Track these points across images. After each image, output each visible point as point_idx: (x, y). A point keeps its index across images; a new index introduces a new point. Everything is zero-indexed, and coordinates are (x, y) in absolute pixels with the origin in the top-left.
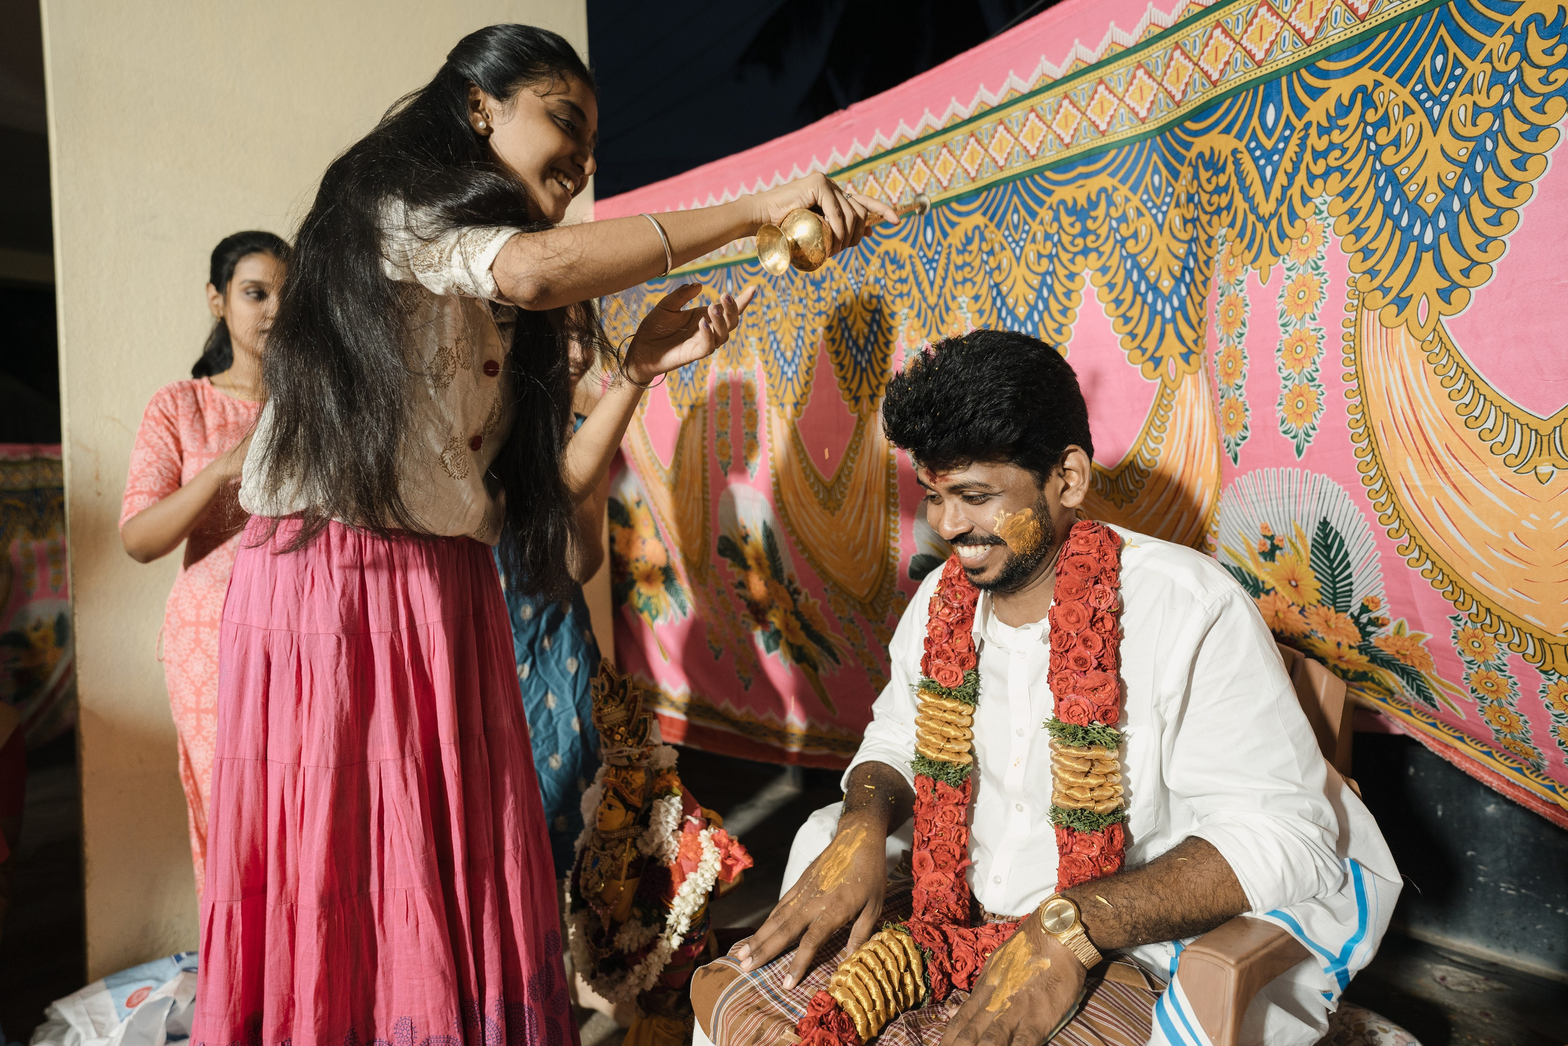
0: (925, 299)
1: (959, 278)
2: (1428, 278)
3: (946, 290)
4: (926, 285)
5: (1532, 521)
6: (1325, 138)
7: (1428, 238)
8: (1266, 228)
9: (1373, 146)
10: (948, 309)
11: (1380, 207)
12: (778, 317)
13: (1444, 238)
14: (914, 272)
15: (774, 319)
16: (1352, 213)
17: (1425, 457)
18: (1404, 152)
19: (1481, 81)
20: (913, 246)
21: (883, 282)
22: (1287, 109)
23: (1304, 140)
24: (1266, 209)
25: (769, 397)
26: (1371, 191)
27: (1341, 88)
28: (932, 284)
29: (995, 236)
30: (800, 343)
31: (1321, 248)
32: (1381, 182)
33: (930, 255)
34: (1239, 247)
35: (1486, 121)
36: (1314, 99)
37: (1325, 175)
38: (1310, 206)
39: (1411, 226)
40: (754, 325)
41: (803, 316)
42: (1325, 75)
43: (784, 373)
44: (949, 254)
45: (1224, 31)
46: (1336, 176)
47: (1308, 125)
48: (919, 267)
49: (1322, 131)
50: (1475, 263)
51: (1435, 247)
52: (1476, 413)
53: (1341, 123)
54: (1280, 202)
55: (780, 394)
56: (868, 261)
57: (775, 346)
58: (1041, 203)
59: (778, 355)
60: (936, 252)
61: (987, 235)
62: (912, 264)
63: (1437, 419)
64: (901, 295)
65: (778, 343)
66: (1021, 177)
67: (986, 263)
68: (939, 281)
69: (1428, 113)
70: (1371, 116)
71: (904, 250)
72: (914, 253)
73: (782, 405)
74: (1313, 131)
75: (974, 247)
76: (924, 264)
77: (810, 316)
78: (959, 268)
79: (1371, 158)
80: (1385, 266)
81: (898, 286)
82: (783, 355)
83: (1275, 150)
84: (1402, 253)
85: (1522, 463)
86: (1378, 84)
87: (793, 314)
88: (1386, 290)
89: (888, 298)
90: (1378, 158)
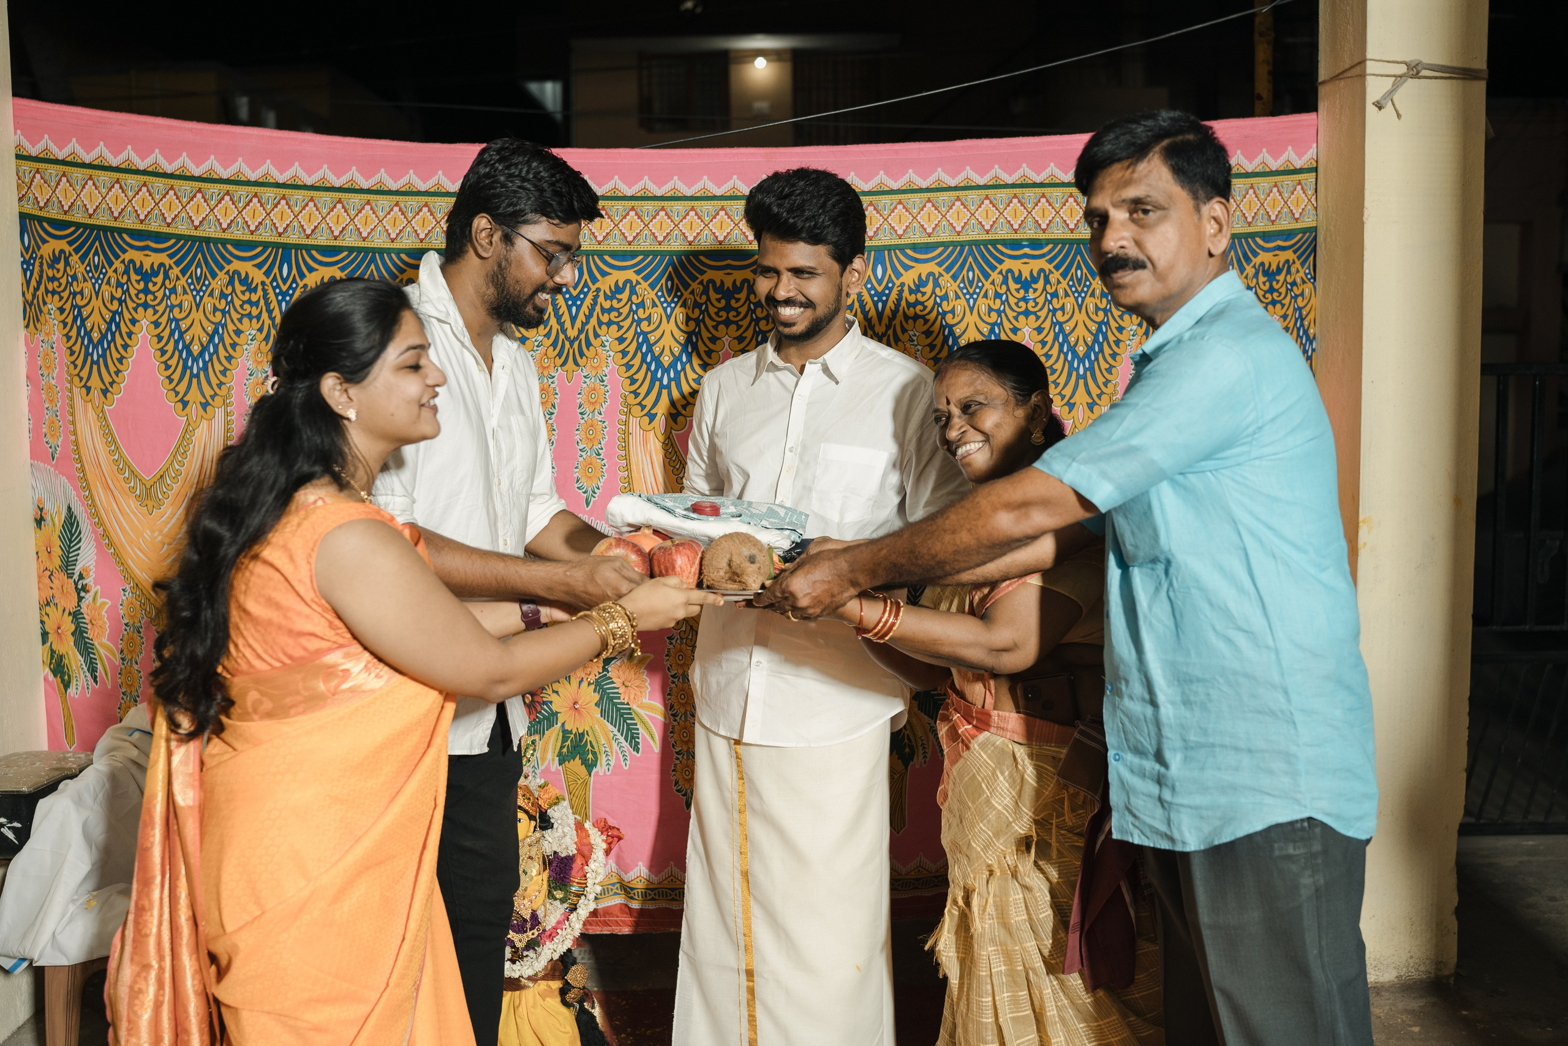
2: (665, 406)
6: (609, 302)
7: (665, 382)
8: (571, 346)
9: (636, 317)
11: (639, 354)
13: (673, 383)
14: (268, 299)
16: (624, 353)
18: (653, 327)
19: (690, 303)
20: (267, 274)
21: (229, 298)
23: (596, 297)
24: (572, 333)
26: (635, 343)
30: (113, 328)
31: (604, 369)
32: (640, 340)
33: (287, 288)
34: (552, 353)
35: (692, 324)
36: (603, 278)
37: (609, 324)
38: (599, 340)
39: (656, 370)
41: (121, 301)
42: (609, 266)
43: (88, 355)
46: (615, 327)
47: (598, 290)
48: (272, 296)
49: (608, 298)
51: (668, 387)
53: (618, 296)
54: (580, 331)
56: (214, 276)
64: (250, 316)
69: (665, 309)
70: (635, 300)
71: (258, 276)
74: (601, 294)
76: (279, 295)
77: (131, 305)
79: (635, 324)
80: (643, 391)
81: (247, 306)
84: (651, 386)
86: (639, 283)
88: (643, 407)
89: (235, 316)
90: (638, 325)
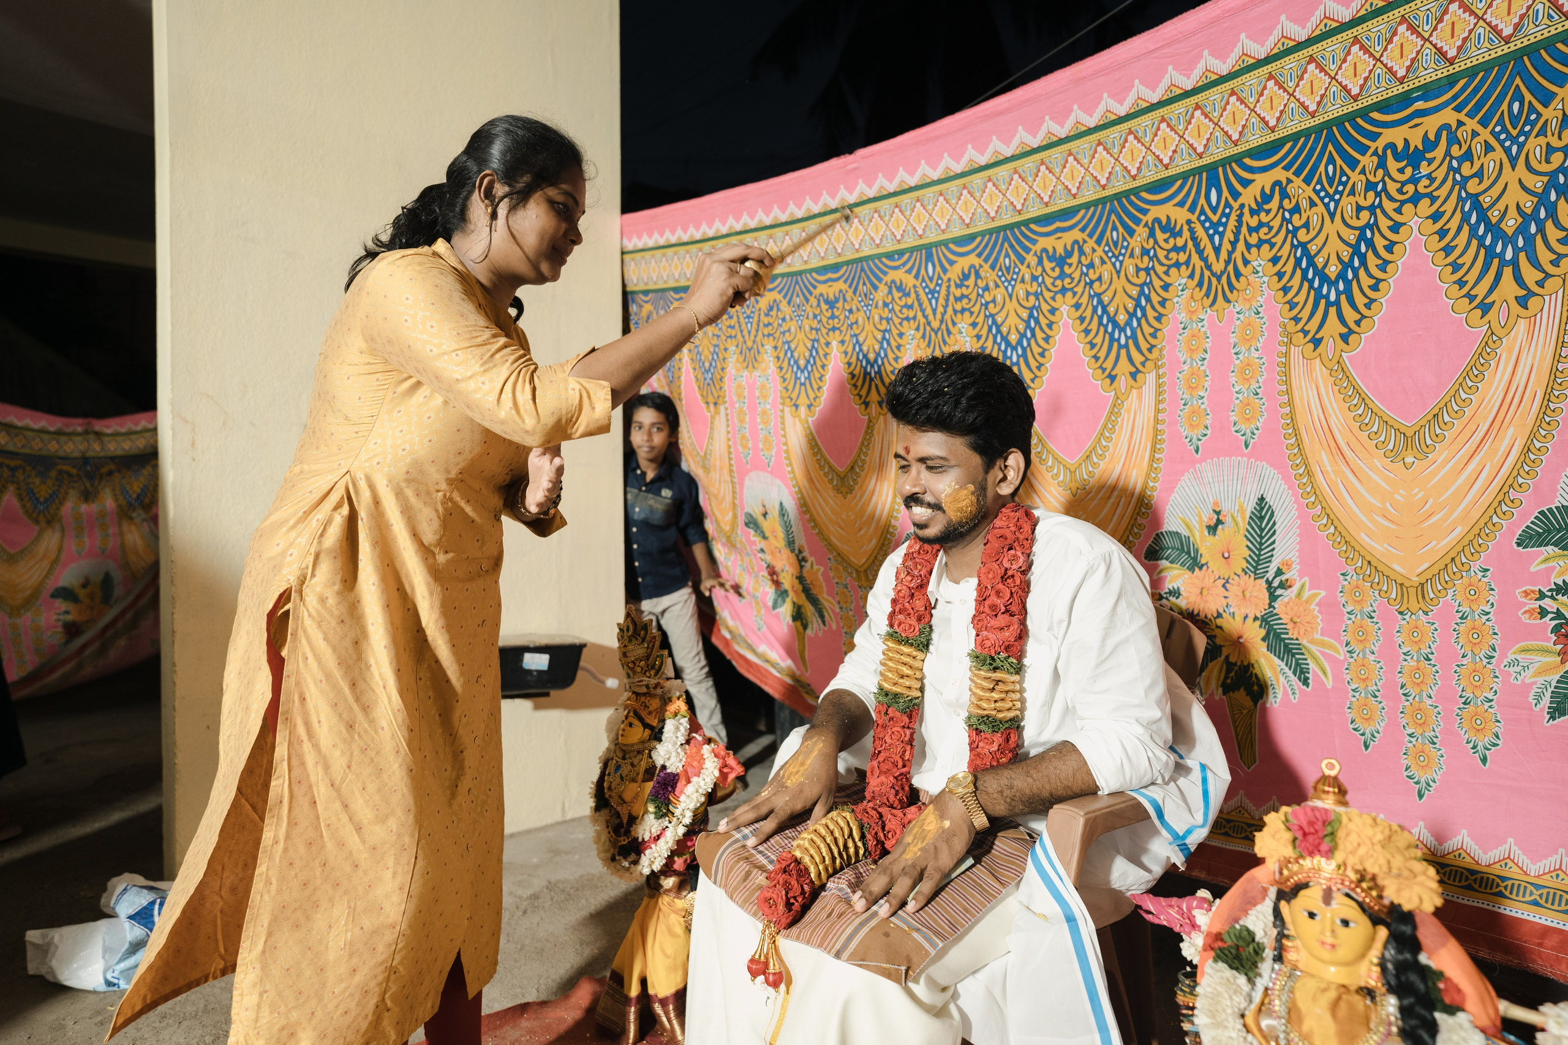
0: (929, 323)
1: (959, 307)
2: (1333, 326)
3: (947, 317)
4: (929, 311)
5: (1401, 495)
6: (1256, 217)
7: (1333, 298)
8: (1219, 281)
9: (1290, 227)
10: (949, 332)
12: (793, 329)
13: (1343, 298)
14: (918, 300)
15: (789, 331)
16: (1280, 274)
17: (1334, 451)
18: (1313, 233)
19: (1360, 187)
20: (916, 277)
21: (891, 306)
22: (1225, 193)
23: (1240, 216)
24: (1218, 267)
25: (782, 398)
26: (1292, 260)
27: (1263, 181)
28: (934, 311)
29: (990, 275)
30: (814, 353)
31: (1259, 298)
32: (1298, 254)
33: (932, 286)
34: (1199, 295)
35: (1365, 214)
36: (1245, 188)
37: (1258, 246)
38: (1249, 266)
39: (1321, 286)
40: (769, 335)
42: (1250, 169)
43: (797, 378)
44: (949, 287)
46: (1266, 247)
47: (1242, 206)
48: (923, 296)
49: (1253, 212)
50: (1363, 317)
51: (1337, 303)
52: (1366, 421)
53: (1266, 207)
54: (1227, 263)
55: (794, 397)
56: (876, 288)
57: (789, 355)
58: (1028, 250)
59: (792, 362)
60: (938, 284)
61: (982, 273)
62: (916, 292)
63: (1342, 425)
64: (907, 319)
65: (792, 352)
66: (1011, 227)
67: (982, 296)
68: (940, 309)
69: (1327, 206)
70: (1287, 205)
71: (909, 281)
72: (918, 283)
73: (798, 408)
74: (1246, 210)
75: (970, 282)
76: (927, 294)
77: (824, 331)
78: (958, 299)
79: (1290, 236)
80: (1305, 314)
81: (905, 310)
82: (796, 362)
83: (1219, 223)
84: (1316, 306)
85: (1395, 456)
86: (1289, 181)
87: (807, 328)
88: (1306, 333)
89: (897, 321)
90: (1295, 236)
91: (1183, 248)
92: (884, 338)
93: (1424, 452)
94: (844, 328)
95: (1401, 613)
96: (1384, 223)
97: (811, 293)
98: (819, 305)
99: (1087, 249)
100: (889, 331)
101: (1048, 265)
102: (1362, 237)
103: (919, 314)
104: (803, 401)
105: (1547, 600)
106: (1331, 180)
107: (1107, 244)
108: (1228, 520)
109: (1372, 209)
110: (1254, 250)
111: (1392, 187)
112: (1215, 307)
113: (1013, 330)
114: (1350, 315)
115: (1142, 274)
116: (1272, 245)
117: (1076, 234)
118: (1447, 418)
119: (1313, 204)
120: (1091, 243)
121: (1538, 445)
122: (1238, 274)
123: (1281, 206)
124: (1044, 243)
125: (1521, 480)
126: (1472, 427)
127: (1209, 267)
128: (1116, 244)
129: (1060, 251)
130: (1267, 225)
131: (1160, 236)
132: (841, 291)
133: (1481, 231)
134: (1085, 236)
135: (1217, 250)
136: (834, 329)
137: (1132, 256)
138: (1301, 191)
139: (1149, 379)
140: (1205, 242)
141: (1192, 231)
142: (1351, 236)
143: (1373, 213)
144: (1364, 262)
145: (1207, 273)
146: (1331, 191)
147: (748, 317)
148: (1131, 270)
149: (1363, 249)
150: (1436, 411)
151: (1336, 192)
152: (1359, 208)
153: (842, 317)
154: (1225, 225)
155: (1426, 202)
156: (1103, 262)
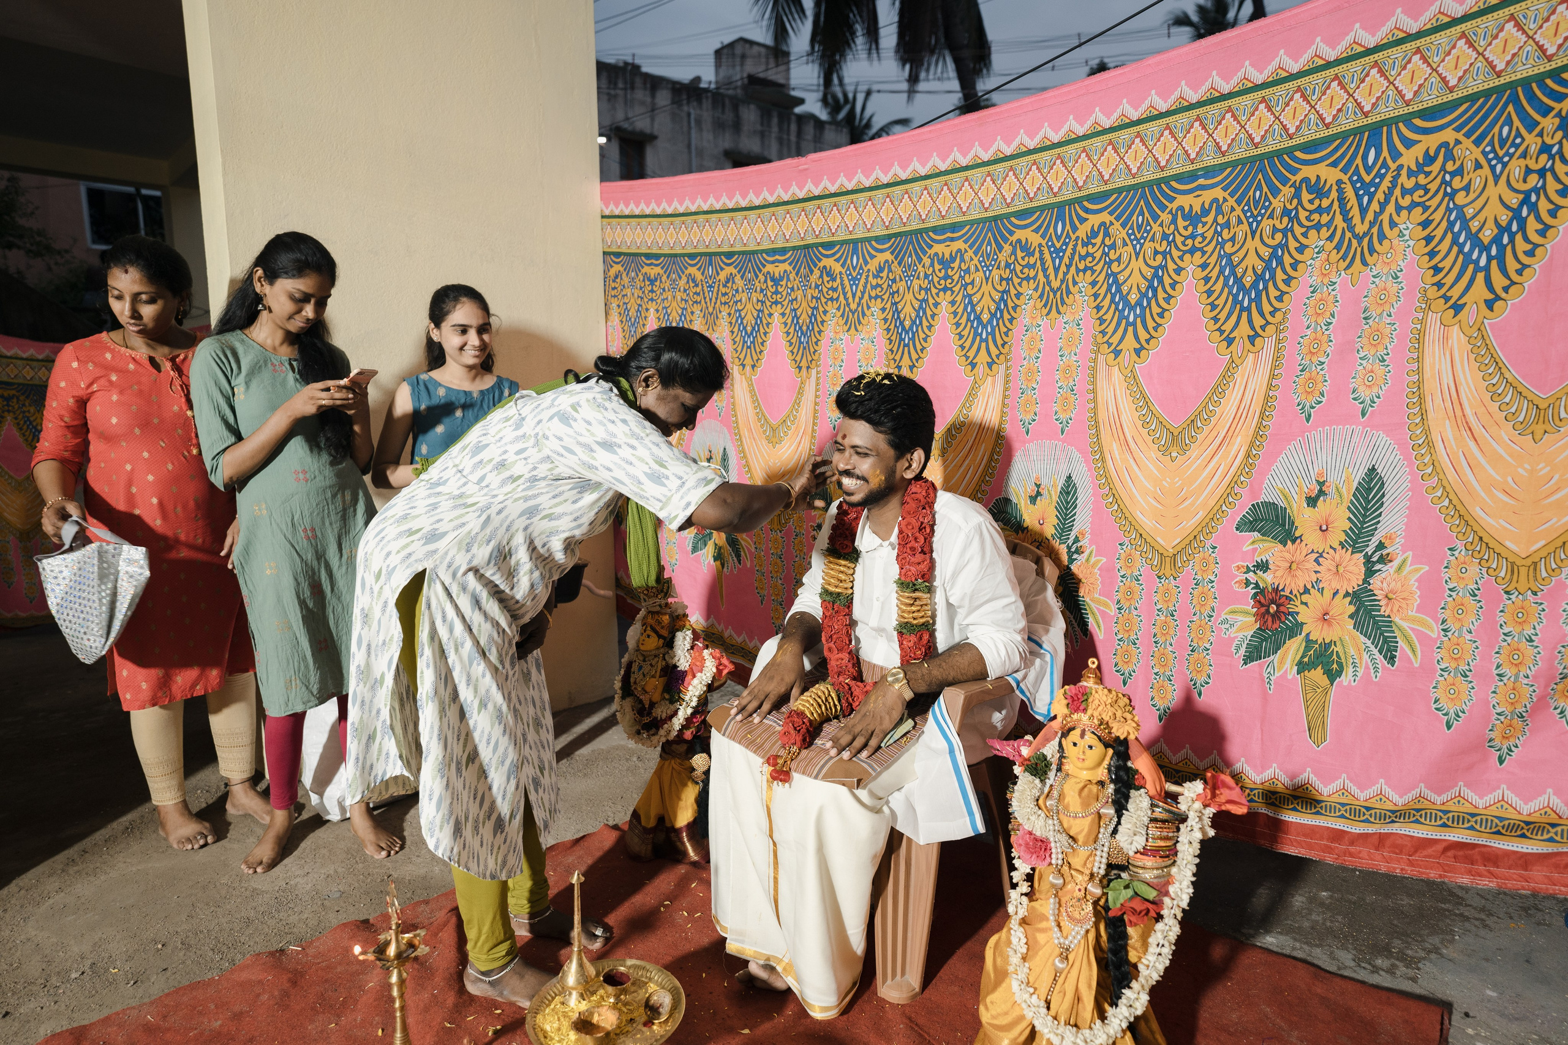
0: (848, 305)
1: (873, 294)
2: (1130, 343)
3: (864, 301)
4: (849, 295)
5: (1167, 482)
6: (1085, 248)
8: (1055, 296)
9: (1107, 259)
10: (864, 314)
11: (1109, 296)
12: (744, 300)
13: (1139, 320)
14: (842, 284)
15: (740, 301)
16: (1096, 296)
17: (1122, 442)
18: (1122, 266)
19: (1158, 236)
20: (843, 266)
21: (820, 288)
22: (1068, 227)
23: (1075, 246)
24: (1055, 284)
26: (1105, 285)
28: (854, 296)
29: (897, 270)
30: (759, 322)
31: (1081, 313)
32: (1111, 281)
33: (854, 274)
34: (1039, 305)
35: (1159, 257)
36: (1081, 224)
37: (1084, 271)
38: (1076, 287)
39: (1123, 310)
40: (725, 303)
41: (763, 302)
42: (1087, 211)
43: (745, 342)
44: (868, 276)
45: (1038, 168)
46: (1089, 272)
47: (1077, 238)
48: (846, 282)
49: (1085, 244)
50: (1152, 337)
51: (1134, 324)
52: (1147, 420)
53: (1093, 241)
54: (1062, 282)
55: (742, 357)
56: (812, 272)
57: (740, 321)
58: (924, 252)
59: (742, 328)
60: (859, 273)
61: (892, 268)
62: (841, 278)
63: (1130, 421)
64: (832, 299)
65: (742, 319)
66: (915, 232)
67: (890, 287)
68: (859, 294)
69: (1134, 246)
70: (1108, 242)
71: (837, 268)
72: (843, 271)
73: (744, 366)
74: (1080, 242)
75: (884, 274)
76: (849, 280)
77: (768, 304)
78: (874, 287)
79: (1106, 266)
80: (1110, 330)
81: (830, 292)
82: (745, 328)
83: (1061, 250)
84: (1118, 324)
85: (1165, 451)
86: (1112, 223)
87: (755, 300)
88: (1110, 345)
89: (823, 300)
90: (1109, 267)
91: (1033, 266)
92: (813, 314)
93: (1184, 451)
94: (785, 303)
95: (1159, 577)
96: (1171, 266)
97: (760, 271)
98: (766, 281)
99: (967, 258)
100: (817, 308)
101: (937, 267)
102: (1155, 275)
103: (842, 296)
104: (748, 361)
105: (1251, 574)
106: (1139, 227)
107: (982, 256)
108: (1044, 492)
109: (1164, 254)
110: (1081, 274)
111: (1179, 240)
112: (1049, 317)
113: (908, 318)
114: (1143, 335)
115: (1004, 283)
116: (1093, 272)
117: (960, 245)
118: (1199, 424)
119: (1125, 244)
120: (970, 253)
121: (1254, 452)
122: (1069, 292)
123: (1103, 242)
124: (938, 248)
125: (1242, 479)
126: (1214, 433)
127: (1049, 283)
128: (988, 255)
129: (947, 256)
130: (1092, 255)
131: (1020, 254)
132: (785, 271)
133: (1231, 283)
134: (966, 246)
135: (1057, 270)
136: (776, 303)
137: (998, 268)
138: (1118, 232)
139: (1002, 368)
140: (1049, 263)
141: (1041, 252)
142: (1149, 273)
143: (1165, 258)
144: (1155, 295)
145: (1047, 288)
146: (1139, 236)
147: (710, 286)
148: (997, 278)
149: (1156, 284)
150: (1192, 418)
151: (1142, 237)
152: (1156, 252)
153: (784, 293)
154: (1064, 251)
155: (1199, 254)
156: (977, 270)
